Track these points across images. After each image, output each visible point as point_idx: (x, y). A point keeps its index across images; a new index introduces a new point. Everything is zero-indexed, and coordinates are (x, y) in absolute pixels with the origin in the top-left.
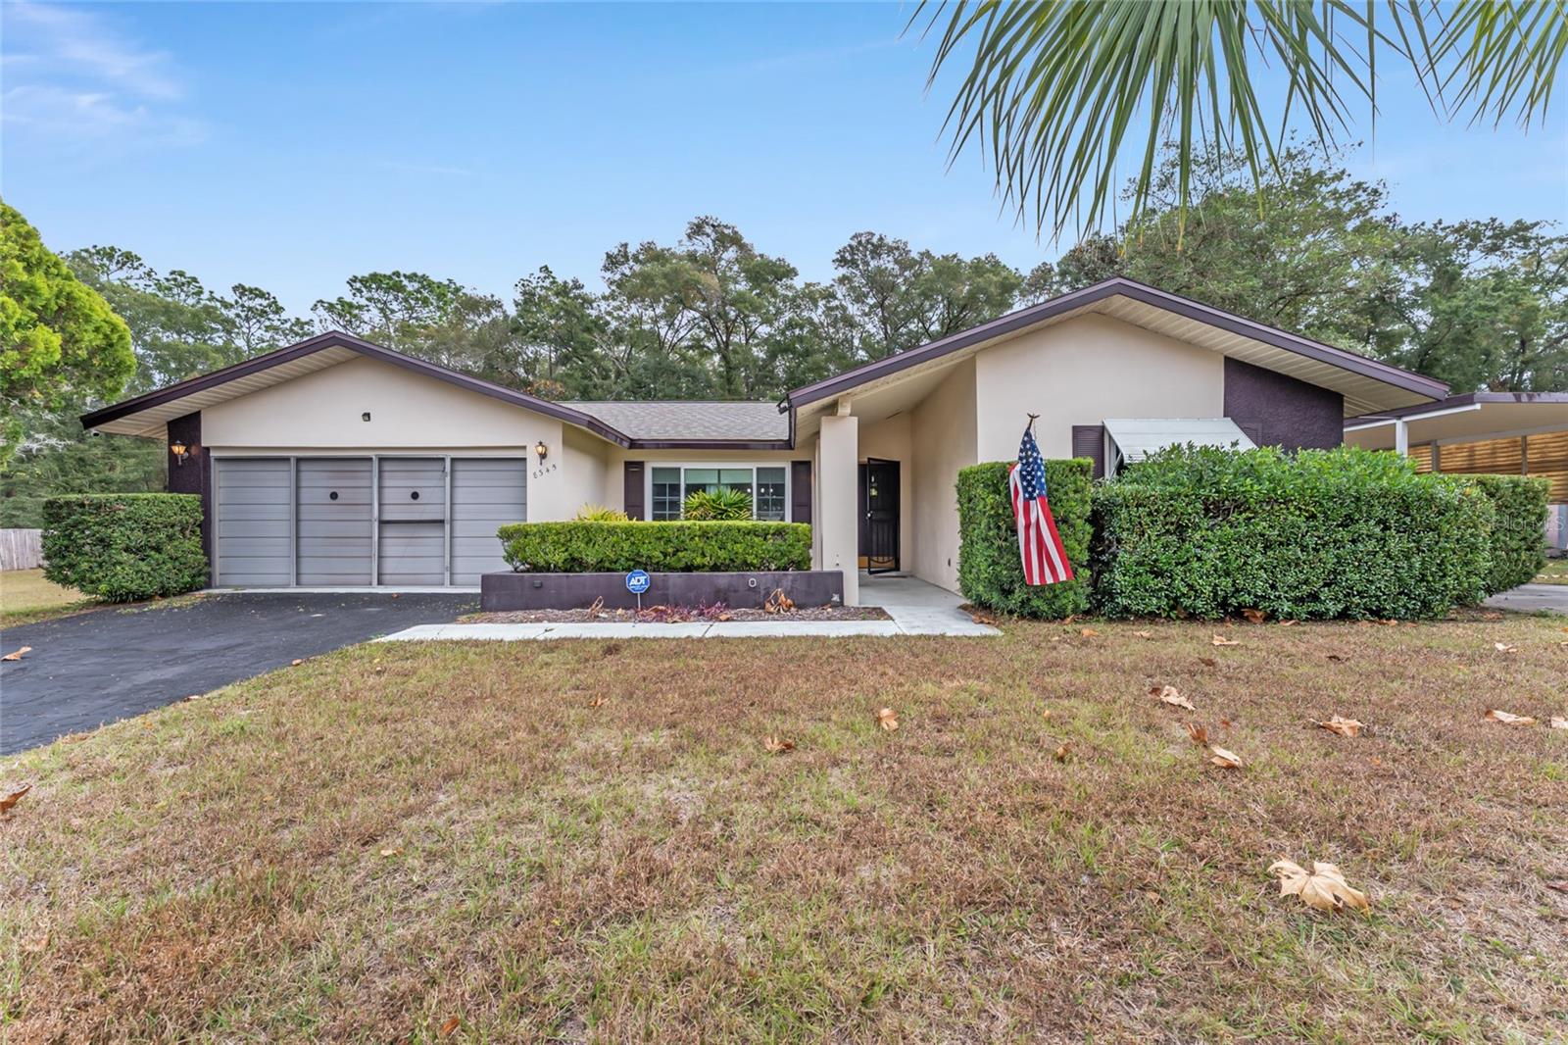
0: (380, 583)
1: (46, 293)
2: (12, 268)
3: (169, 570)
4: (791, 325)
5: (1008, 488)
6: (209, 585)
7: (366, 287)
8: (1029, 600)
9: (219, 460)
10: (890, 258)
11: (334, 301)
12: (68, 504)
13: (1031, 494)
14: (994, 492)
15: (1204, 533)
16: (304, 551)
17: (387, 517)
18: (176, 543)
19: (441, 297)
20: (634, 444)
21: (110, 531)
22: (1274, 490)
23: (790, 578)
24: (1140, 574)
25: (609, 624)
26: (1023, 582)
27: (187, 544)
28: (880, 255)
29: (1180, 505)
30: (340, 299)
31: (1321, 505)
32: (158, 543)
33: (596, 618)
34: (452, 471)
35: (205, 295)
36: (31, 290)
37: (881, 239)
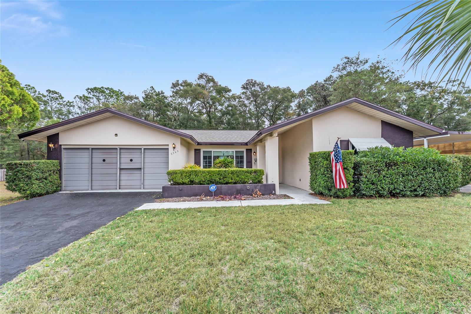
0: (119, 189)
1: (17, 95)
2: (6, 86)
3: (49, 186)
4: (229, 106)
5: (330, 159)
6: (61, 190)
7: (92, 91)
8: (336, 192)
9: (64, 149)
10: (258, 87)
11: (82, 96)
12: (16, 164)
13: (337, 161)
14: (326, 160)
15: (386, 172)
16: (94, 178)
17: (122, 167)
18: (51, 177)
19: (117, 95)
20: (199, 144)
21: (31, 173)
22: (405, 159)
23: (259, 186)
24: (368, 184)
25: (207, 202)
26: (335, 187)
27: (55, 177)
28: (255, 86)
29: (379, 164)
30: (84, 95)
31: (417, 164)
32: (46, 177)
33: (202, 200)
34: (144, 152)
35: (37, 93)
36: (12, 93)
37: (255, 81)
